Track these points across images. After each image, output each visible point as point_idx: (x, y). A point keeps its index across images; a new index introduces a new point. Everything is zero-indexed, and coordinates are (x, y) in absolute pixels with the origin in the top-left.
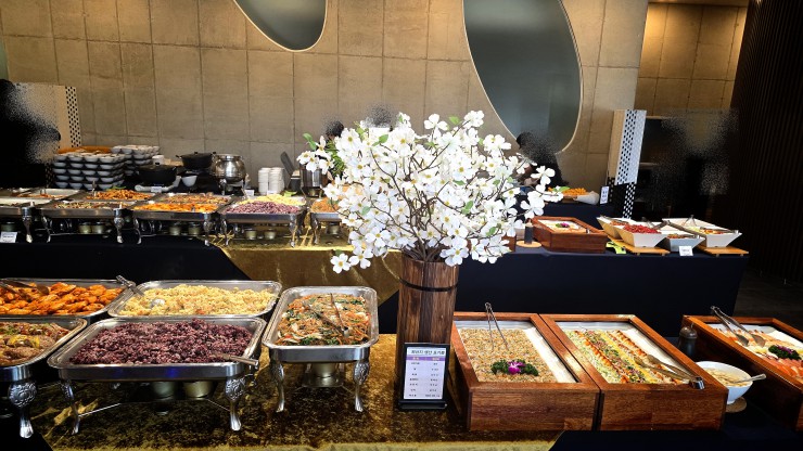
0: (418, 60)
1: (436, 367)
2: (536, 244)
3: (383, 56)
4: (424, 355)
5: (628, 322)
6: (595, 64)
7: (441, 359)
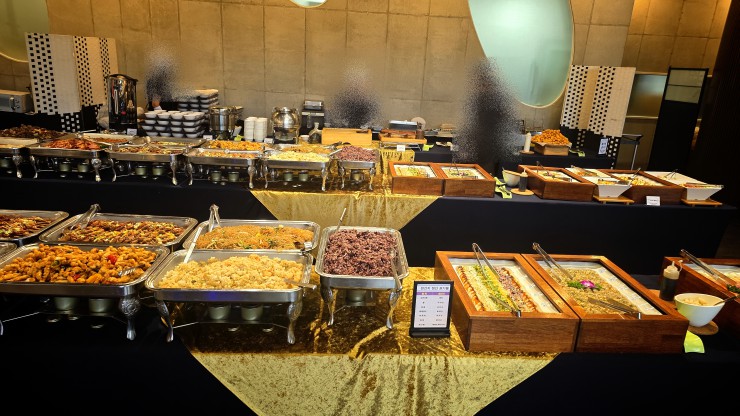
0: (421, 16)
1: (441, 300)
2: (528, 193)
3: (388, 13)
4: (431, 290)
5: (599, 262)
6: (588, 22)
7: (446, 293)
